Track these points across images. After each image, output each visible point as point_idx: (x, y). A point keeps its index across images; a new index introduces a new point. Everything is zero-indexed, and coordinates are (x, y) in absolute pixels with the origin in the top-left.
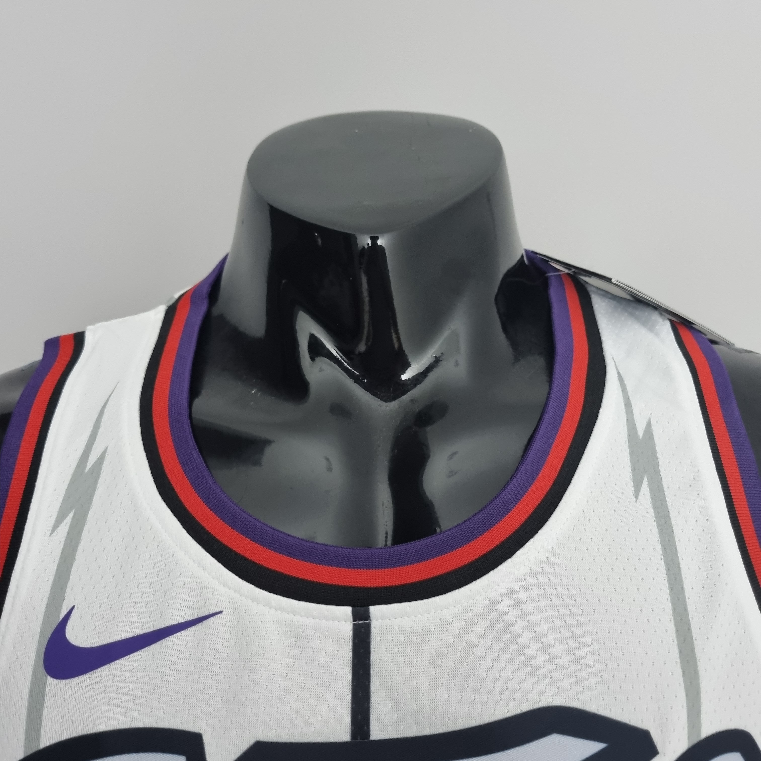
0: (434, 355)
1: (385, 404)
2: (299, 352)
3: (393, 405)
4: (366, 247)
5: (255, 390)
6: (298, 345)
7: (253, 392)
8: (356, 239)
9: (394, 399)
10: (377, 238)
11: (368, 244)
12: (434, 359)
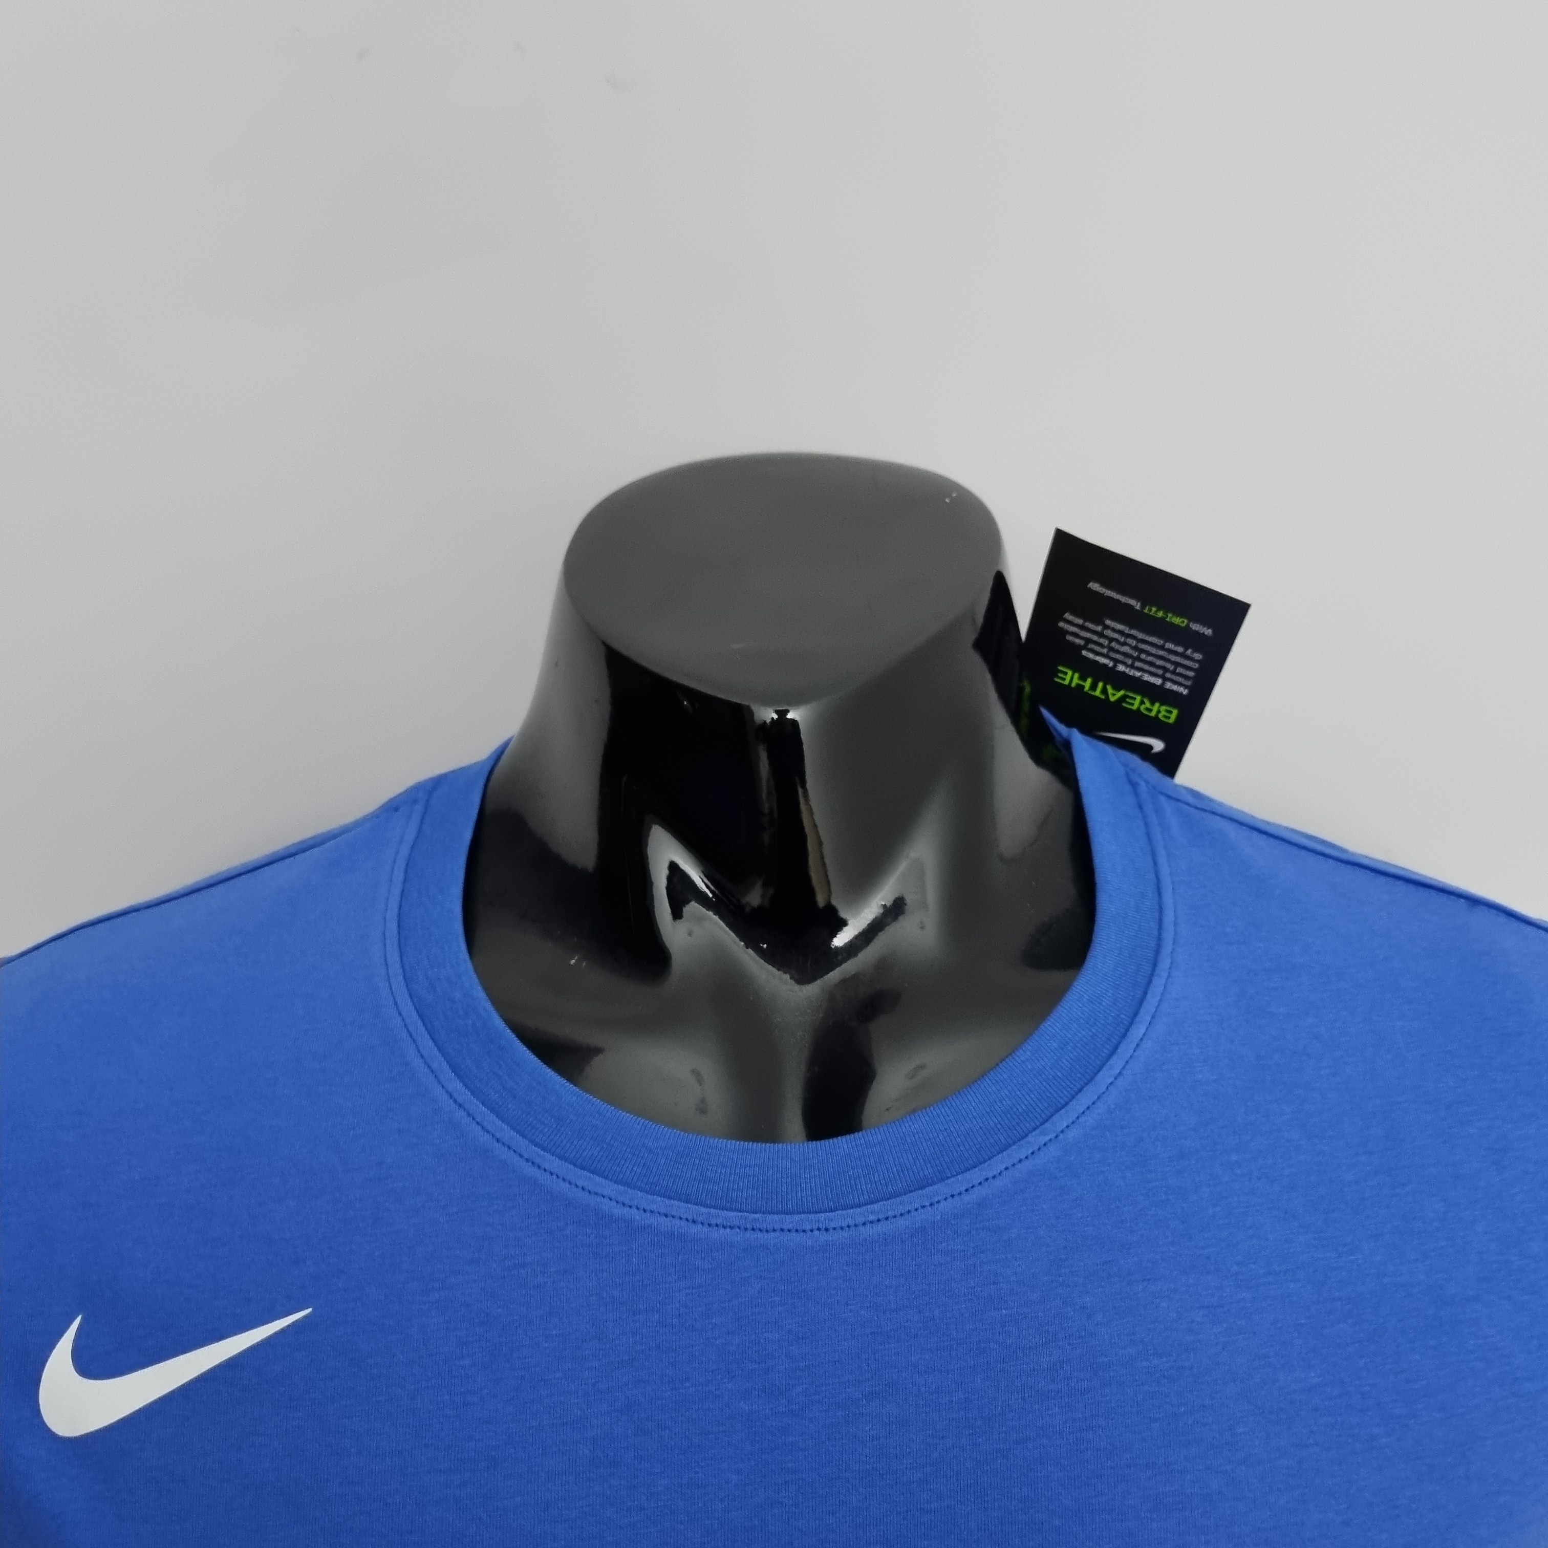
0: (883, 903)
1: (797, 987)
2: (652, 896)
3: (813, 990)
4: (768, 721)
5: (576, 958)
6: (651, 883)
7: (574, 961)
8: (751, 713)
9: (813, 979)
10: (787, 711)
11: (773, 718)
12: (881, 911)
